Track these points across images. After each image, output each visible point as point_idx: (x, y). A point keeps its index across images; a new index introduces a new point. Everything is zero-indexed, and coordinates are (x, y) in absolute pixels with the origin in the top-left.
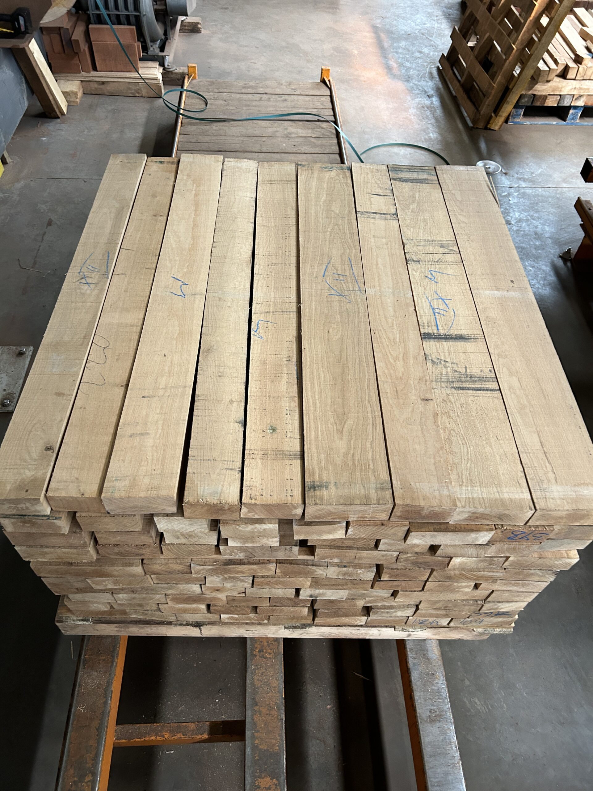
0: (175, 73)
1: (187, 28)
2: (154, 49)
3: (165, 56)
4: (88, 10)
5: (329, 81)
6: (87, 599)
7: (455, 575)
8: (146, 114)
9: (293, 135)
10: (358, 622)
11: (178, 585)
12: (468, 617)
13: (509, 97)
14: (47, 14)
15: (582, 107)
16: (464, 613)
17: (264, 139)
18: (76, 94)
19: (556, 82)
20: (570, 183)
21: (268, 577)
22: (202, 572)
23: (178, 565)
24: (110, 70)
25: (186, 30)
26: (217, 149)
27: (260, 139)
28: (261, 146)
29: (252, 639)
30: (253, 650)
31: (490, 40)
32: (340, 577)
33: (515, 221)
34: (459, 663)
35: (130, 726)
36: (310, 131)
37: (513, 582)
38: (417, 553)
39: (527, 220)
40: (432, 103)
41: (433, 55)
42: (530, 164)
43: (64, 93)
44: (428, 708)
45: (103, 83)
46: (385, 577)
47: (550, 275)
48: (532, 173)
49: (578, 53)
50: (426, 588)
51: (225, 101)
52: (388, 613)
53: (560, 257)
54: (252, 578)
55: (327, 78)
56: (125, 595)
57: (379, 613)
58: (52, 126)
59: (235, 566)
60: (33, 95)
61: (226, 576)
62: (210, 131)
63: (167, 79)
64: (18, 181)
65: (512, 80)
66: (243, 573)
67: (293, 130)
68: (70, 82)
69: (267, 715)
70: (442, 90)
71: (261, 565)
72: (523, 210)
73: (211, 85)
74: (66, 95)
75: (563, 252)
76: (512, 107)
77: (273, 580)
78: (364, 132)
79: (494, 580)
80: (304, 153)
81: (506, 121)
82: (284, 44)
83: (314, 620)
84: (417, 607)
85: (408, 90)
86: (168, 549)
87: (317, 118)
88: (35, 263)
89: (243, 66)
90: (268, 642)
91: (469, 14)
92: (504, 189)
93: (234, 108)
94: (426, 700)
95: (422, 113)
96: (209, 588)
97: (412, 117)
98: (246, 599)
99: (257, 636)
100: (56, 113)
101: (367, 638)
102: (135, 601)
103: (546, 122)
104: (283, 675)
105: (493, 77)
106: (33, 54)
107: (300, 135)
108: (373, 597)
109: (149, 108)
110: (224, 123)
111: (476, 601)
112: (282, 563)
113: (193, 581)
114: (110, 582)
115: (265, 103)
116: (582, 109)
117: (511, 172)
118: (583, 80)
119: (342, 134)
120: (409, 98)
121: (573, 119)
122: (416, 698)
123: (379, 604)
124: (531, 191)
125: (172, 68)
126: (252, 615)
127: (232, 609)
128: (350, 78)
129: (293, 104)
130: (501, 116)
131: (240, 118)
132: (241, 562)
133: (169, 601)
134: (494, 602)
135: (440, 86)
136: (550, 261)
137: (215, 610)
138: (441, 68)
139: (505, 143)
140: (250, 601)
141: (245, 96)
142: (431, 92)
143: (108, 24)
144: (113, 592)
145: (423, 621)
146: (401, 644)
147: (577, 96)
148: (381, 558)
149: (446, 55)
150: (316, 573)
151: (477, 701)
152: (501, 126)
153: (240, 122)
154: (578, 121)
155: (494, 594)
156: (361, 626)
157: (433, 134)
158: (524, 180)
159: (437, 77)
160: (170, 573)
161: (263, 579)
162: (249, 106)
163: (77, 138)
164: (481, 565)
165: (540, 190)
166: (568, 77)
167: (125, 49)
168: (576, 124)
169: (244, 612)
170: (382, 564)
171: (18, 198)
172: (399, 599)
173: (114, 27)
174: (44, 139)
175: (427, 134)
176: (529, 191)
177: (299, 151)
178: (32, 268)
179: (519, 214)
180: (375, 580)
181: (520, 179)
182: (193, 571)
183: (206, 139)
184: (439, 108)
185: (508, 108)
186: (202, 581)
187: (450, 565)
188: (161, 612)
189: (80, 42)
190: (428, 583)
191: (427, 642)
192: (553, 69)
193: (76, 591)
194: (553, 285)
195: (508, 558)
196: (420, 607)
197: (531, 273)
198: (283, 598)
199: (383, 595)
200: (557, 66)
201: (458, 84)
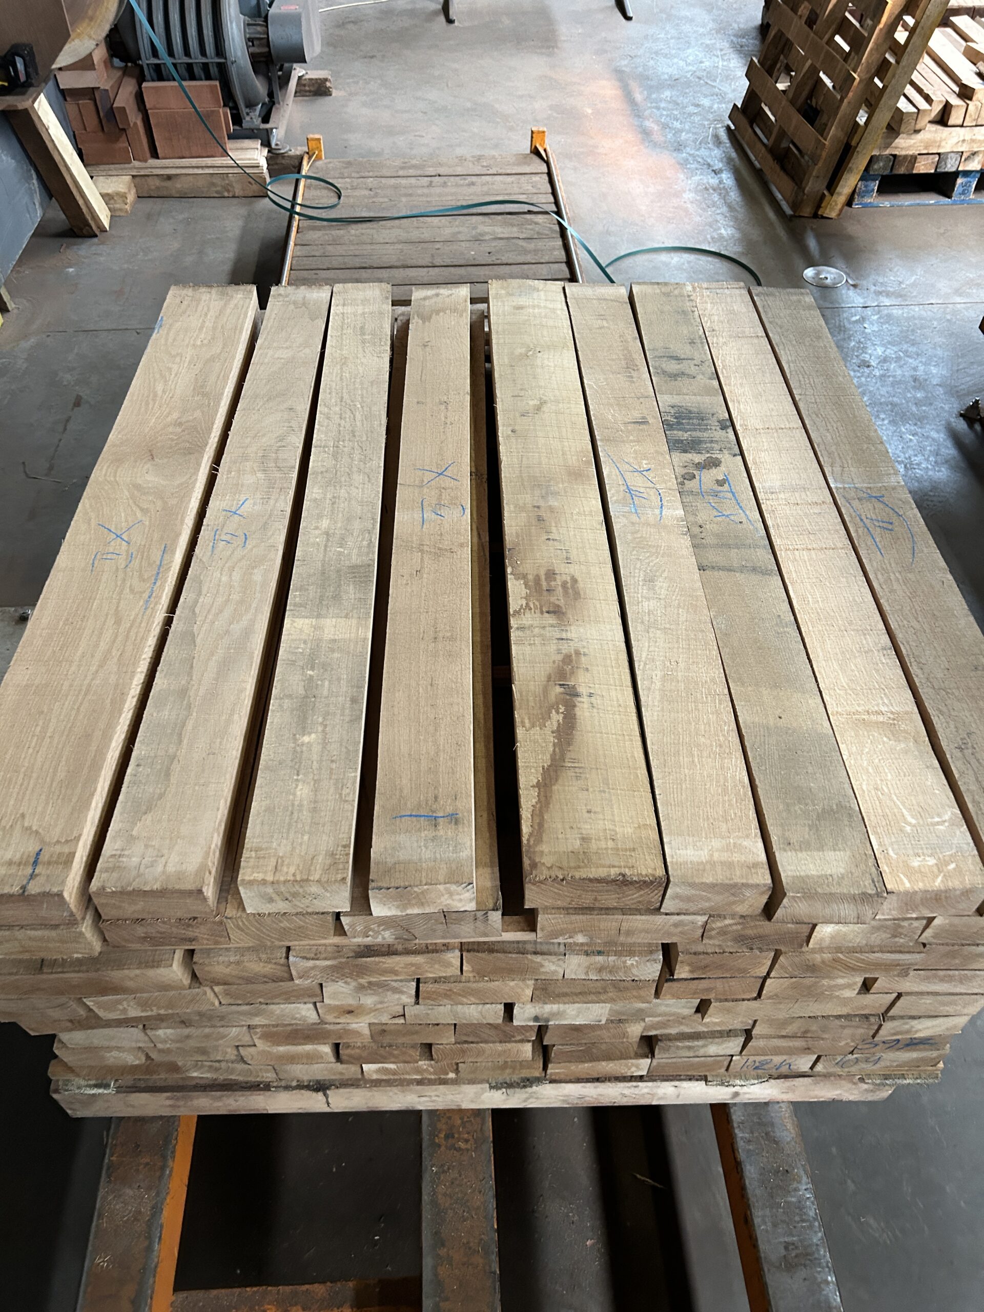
0: (289, 156)
1: (307, 88)
2: (253, 119)
3: (272, 129)
4: (140, 58)
5: (545, 150)
6: (96, 1042)
7: (823, 962)
8: (240, 223)
9: (487, 238)
10: (633, 1069)
11: (272, 1007)
12: (852, 1053)
13: (852, 161)
14: (62, 53)
15: (977, 172)
16: (842, 1043)
17: (438, 246)
18: (123, 196)
19: (930, 131)
20: (968, 295)
21: (446, 980)
22: (313, 973)
23: (262, 964)
24: (180, 155)
25: (306, 91)
26: (358, 266)
27: (430, 245)
28: (433, 256)
29: (432, 1113)
30: (433, 1135)
31: (814, 71)
32: (591, 977)
33: (877, 361)
34: (834, 1150)
35: (200, 1294)
36: (515, 229)
37: (941, 973)
38: (742, 917)
39: (898, 359)
40: (721, 182)
41: (719, 108)
42: (895, 270)
43: (103, 196)
44: (782, 1240)
45: (169, 177)
46: (682, 972)
47: (947, 447)
48: (901, 283)
49: (964, 82)
50: (764, 992)
51: (371, 190)
52: (689, 1048)
53: (961, 415)
54: (414, 984)
55: (540, 144)
56: (169, 1031)
57: (673, 1049)
58: (85, 250)
59: (377, 959)
60: (51, 199)
61: (363, 981)
62: (346, 238)
63: (276, 167)
64: (25, 337)
65: (856, 132)
66: (396, 973)
67: (487, 229)
68: (114, 179)
69: (464, 1264)
70: (737, 161)
71: (430, 955)
72: (889, 343)
73: (346, 168)
74: (107, 198)
75: (964, 408)
76: (859, 177)
77: (456, 987)
78: (608, 233)
79: (904, 970)
80: (507, 264)
81: (849, 203)
82: (469, 105)
83: (545, 1068)
84: (748, 1035)
85: (680, 164)
86: (238, 927)
87: (526, 208)
88: (51, 468)
89: (401, 141)
90: (462, 1119)
91: (775, 36)
92: (853, 310)
93: (386, 200)
94: (775, 1225)
95: (705, 199)
96: (331, 1009)
97: (689, 206)
98: (410, 1030)
99: (441, 1108)
100: (91, 227)
101: (654, 1103)
102: (192, 1043)
103: (918, 202)
104: (492, 1182)
105: (822, 131)
106: (47, 130)
107: (499, 236)
108: (659, 1015)
109: (246, 213)
110: (368, 225)
111: (866, 1017)
112: (474, 950)
113: (298, 997)
114: (132, 1004)
115: (438, 190)
116: (978, 175)
117: (864, 283)
118: (976, 126)
119: (570, 231)
120: (682, 176)
121: (963, 193)
122: (757, 1221)
123: (673, 1031)
124: (900, 312)
125: (284, 148)
126: (423, 1064)
127: (382, 1051)
128: (581, 150)
129: (485, 188)
130: (840, 194)
131: (396, 215)
132: (389, 951)
133: (257, 1042)
134: (902, 1017)
135: (734, 155)
136: (943, 422)
137: (350, 1056)
138: (733, 127)
139: (850, 238)
140: (417, 1033)
141: (404, 181)
142: (719, 165)
143: (174, 80)
144: (145, 1024)
145: (762, 1064)
146: (720, 1111)
147: (968, 154)
148: (672, 929)
149: (739, 106)
150: (542, 970)
151: (872, 1221)
152: (841, 211)
153: (397, 221)
154: (972, 196)
155: (902, 1000)
156: (641, 1078)
157: (726, 230)
158: (888, 294)
159: (727, 141)
160: (249, 981)
161: (436, 985)
162: (411, 195)
163: (126, 266)
164: (876, 939)
165: (917, 309)
166: (950, 122)
167: (204, 119)
168: (969, 202)
169: (408, 1059)
170: (675, 944)
171: (25, 365)
172: (714, 1019)
173: (184, 83)
174: (71, 270)
175: (715, 230)
176: (896, 312)
177: (499, 262)
178: (46, 475)
179: (883, 349)
180: (663, 979)
181: (880, 293)
182: (294, 973)
183: (340, 250)
184: (733, 188)
185: (849, 182)
186: (316, 996)
187: (812, 940)
188: (245, 1063)
189: (128, 111)
190: (769, 981)
191: (770, 1109)
192: (925, 111)
193: (69, 1024)
194: (952, 462)
195: (930, 920)
196: (754, 1032)
197: (912, 444)
198: (481, 1025)
199: (679, 1011)
200: (930, 105)
201: (763, 149)
